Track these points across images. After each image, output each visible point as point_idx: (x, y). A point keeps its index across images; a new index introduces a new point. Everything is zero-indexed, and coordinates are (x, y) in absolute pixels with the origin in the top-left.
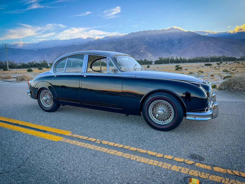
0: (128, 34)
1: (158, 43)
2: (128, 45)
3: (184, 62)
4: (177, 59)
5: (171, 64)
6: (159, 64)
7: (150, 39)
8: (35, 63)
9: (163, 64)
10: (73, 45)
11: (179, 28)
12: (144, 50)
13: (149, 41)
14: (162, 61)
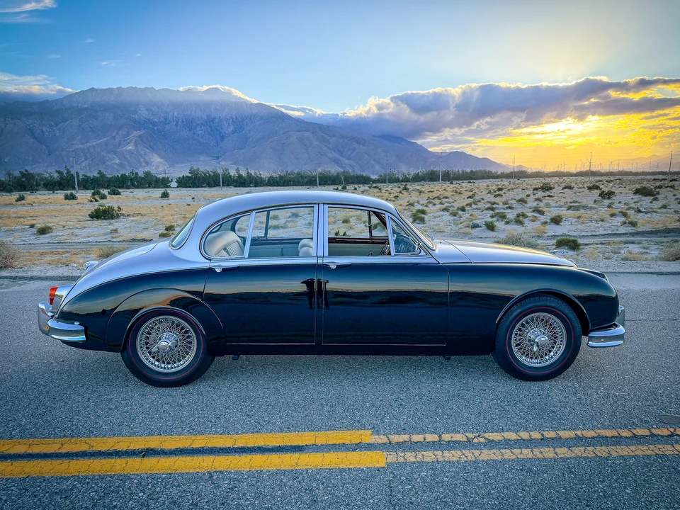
0: (78, 91)
1: (176, 125)
3: (258, 184)
5: (225, 189)
6: (190, 187)
7: (152, 114)
9: (202, 187)
12: (136, 145)
13: (149, 120)
14: (199, 180)
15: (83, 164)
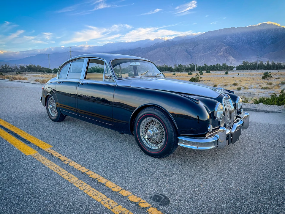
0: (204, 33)
1: (243, 43)
2: (203, 46)
3: (278, 68)
4: (268, 64)
5: (258, 71)
6: (242, 70)
7: (233, 39)
8: (98, 68)
9: (248, 70)
10: (139, 48)
11: (274, 23)
12: (224, 53)
13: (231, 41)
14: (247, 67)
15: (202, 61)
